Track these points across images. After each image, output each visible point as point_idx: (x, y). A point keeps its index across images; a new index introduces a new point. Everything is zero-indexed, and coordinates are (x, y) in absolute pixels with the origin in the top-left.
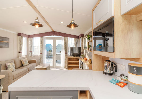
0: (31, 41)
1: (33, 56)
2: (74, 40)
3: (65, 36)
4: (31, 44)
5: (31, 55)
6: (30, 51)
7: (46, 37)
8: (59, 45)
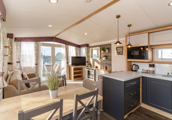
0: (19, 47)
1: (23, 69)
2: (75, 49)
3: (66, 44)
4: (19, 51)
5: (19, 68)
6: (17, 62)
7: (42, 43)
8: (59, 54)
